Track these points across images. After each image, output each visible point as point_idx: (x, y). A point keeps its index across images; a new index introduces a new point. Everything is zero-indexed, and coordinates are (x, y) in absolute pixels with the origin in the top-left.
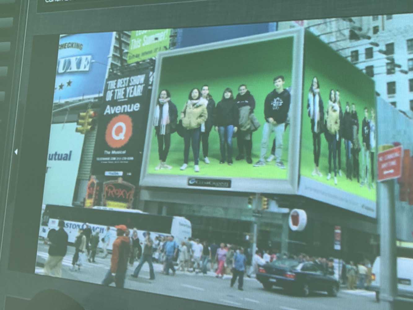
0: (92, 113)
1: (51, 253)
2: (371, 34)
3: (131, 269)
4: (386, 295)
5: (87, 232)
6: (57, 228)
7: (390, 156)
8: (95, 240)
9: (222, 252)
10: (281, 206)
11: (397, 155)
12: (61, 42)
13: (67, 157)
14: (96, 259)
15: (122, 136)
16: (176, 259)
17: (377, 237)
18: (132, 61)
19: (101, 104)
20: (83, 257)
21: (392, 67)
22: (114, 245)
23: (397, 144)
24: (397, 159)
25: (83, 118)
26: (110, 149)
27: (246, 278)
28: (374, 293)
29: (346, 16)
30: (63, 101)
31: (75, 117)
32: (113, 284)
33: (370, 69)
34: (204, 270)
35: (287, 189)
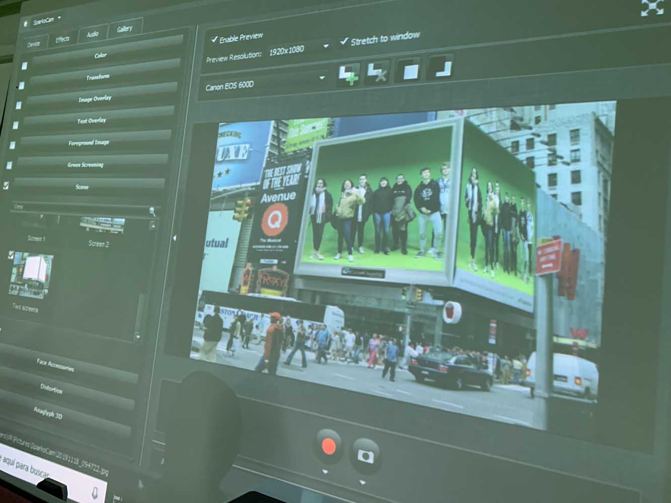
0: (249, 201)
1: (207, 337)
2: (532, 124)
3: (284, 356)
4: (541, 392)
5: (242, 318)
6: (213, 314)
7: (549, 250)
8: (250, 327)
9: (374, 342)
10: (435, 298)
11: (556, 248)
12: (221, 130)
13: (224, 244)
14: (250, 345)
15: (277, 225)
16: (328, 348)
17: (534, 333)
18: (289, 150)
19: (257, 192)
20: (238, 343)
21: (554, 158)
22: (268, 332)
23: (556, 238)
24: (557, 252)
25: (240, 206)
26: (267, 237)
27: (397, 370)
28: (528, 389)
29: (507, 106)
30: (221, 189)
31: (233, 204)
32: (266, 371)
33: (531, 160)
34: (356, 360)
35: (441, 281)
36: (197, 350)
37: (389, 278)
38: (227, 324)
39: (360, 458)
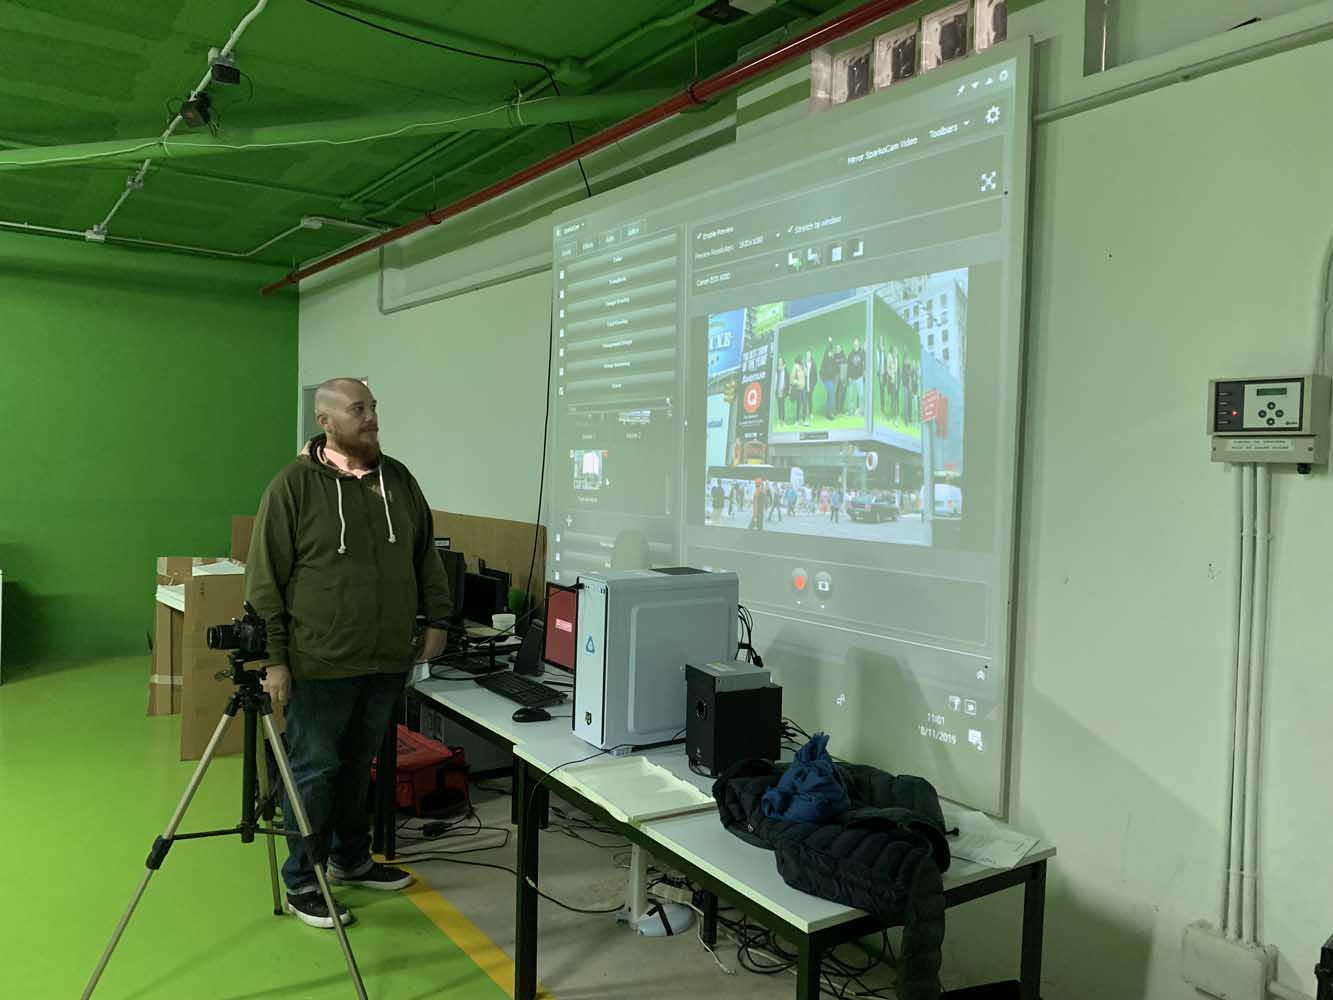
0: (733, 383)
1: (714, 506)
2: (917, 293)
3: (766, 515)
4: (929, 516)
5: (736, 486)
6: (717, 486)
7: (929, 400)
8: (741, 493)
9: (824, 493)
10: (862, 450)
11: (934, 398)
12: (710, 322)
15: (754, 402)
16: (794, 503)
17: (921, 468)
18: (758, 334)
19: (739, 375)
20: (735, 508)
21: (931, 320)
23: (935, 389)
24: (934, 402)
25: (728, 388)
26: (747, 414)
27: (840, 513)
28: (920, 516)
29: (900, 279)
30: (714, 375)
31: (723, 388)
33: (917, 324)
34: (813, 510)
35: (864, 436)
36: (708, 518)
37: (832, 438)
38: (727, 494)
39: (820, 588)
